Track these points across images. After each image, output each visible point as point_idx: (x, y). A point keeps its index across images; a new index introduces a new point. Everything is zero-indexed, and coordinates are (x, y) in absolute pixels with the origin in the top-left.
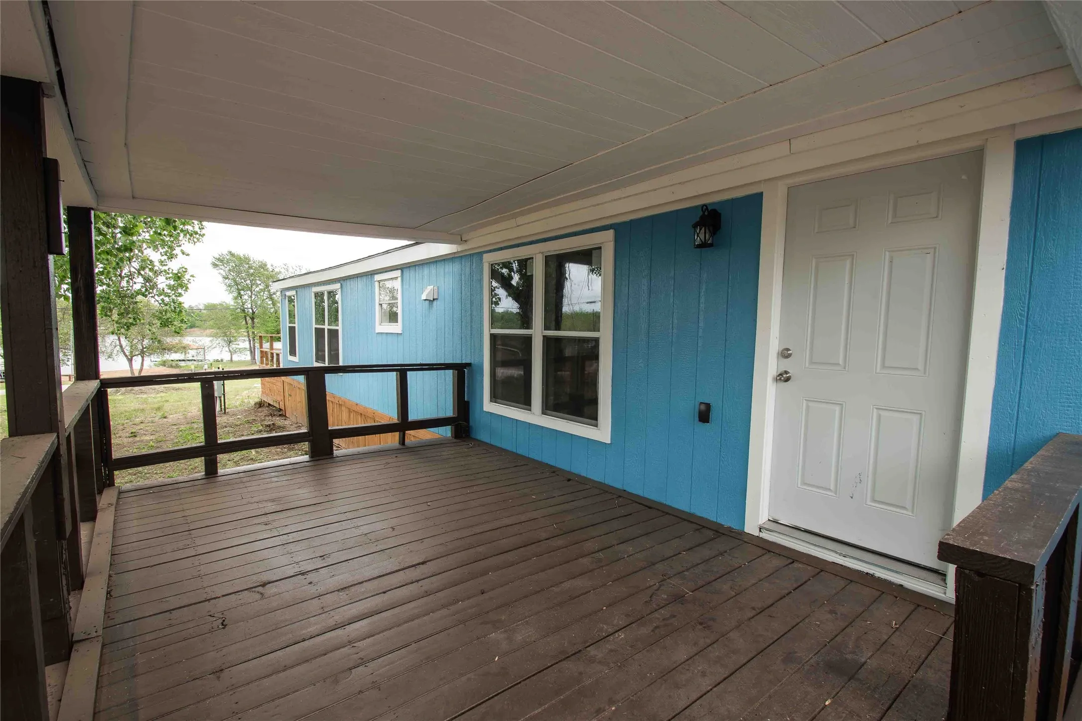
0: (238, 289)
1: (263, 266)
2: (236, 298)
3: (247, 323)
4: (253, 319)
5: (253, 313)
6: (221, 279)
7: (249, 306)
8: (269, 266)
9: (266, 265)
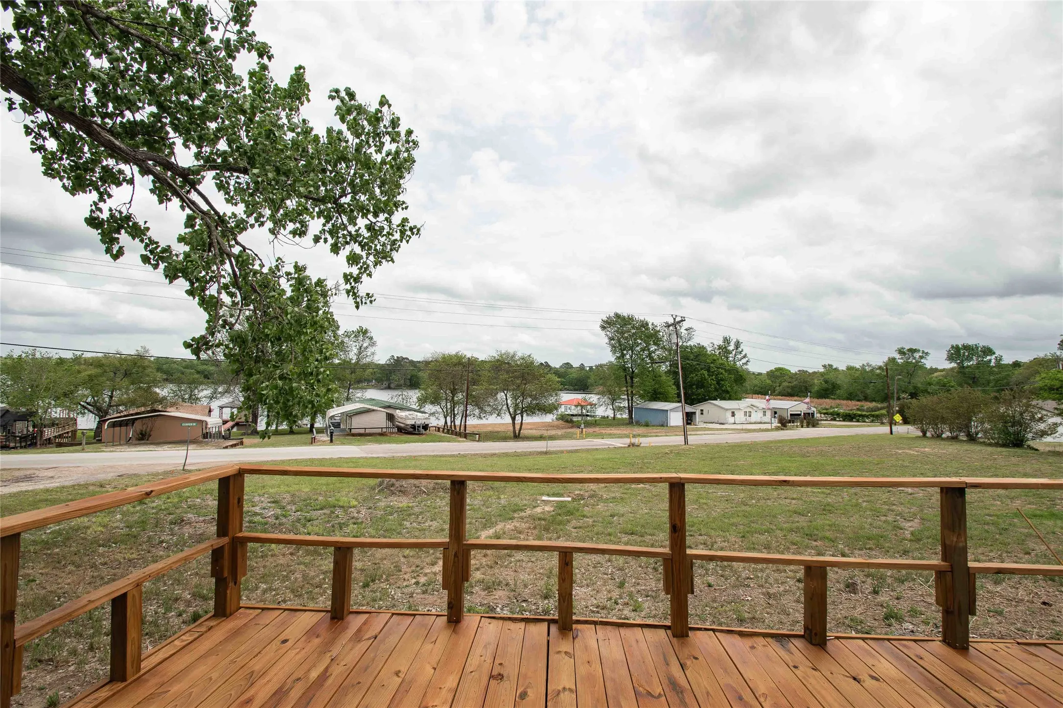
0: (621, 349)
1: (645, 325)
2: (618, 358)
3: (627, 383)
4: (632, 378)
5: (633, 372)
6: (607, 340)
7: (630, 365)
8: (650, 326)
9: (647, 324)
